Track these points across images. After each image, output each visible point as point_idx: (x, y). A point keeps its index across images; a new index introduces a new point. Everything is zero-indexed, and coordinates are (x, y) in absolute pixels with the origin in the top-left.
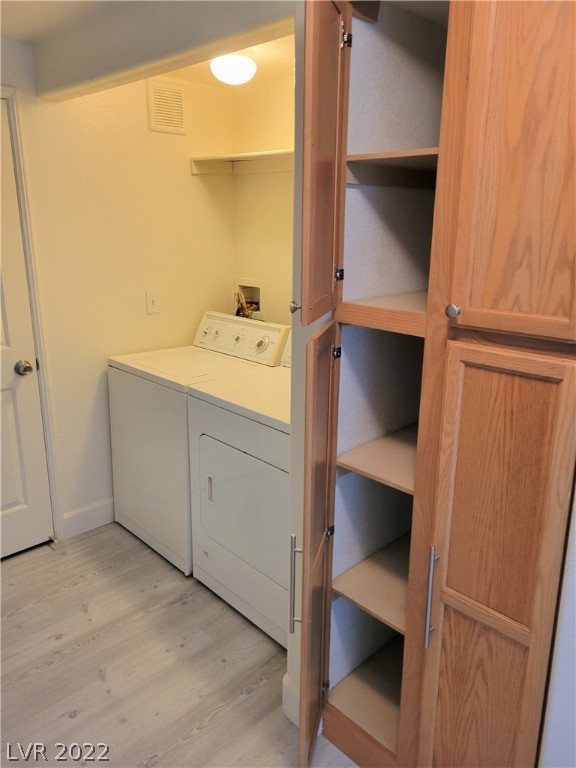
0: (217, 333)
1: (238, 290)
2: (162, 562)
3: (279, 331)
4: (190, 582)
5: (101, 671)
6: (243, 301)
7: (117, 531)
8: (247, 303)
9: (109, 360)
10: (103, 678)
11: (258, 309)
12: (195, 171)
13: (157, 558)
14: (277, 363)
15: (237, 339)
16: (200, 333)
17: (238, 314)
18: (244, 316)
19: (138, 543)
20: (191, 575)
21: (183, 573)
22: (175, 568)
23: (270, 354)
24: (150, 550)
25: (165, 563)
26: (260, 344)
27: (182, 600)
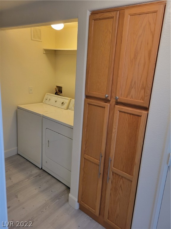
0: (50, 99)
1: (56, 87)
2: (32, 165)
3: (68, 99)
4: (41, 171)
5: (16, 196)
6: (57, 90)
7: (19, 157)
8: (58, 91)
9: (18, 106)
10: (17, 197)
11: (61, 93)
12: (44, 52)
13: (31, 164)
14: (68, 108)
15: (56, 101)
16: (45, 99)
17: (56, 94)
18: (57, 95)
19: (25, 160)
20: (42, 168)
21: (39, 168)
22: (37, 167)
23: (65, 106)
24: (29, 162)
25: (34, 165)
26: (63, 103)
27: (39, 175)
